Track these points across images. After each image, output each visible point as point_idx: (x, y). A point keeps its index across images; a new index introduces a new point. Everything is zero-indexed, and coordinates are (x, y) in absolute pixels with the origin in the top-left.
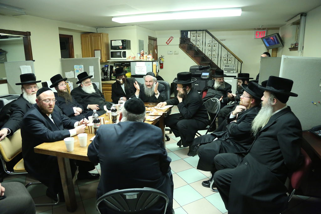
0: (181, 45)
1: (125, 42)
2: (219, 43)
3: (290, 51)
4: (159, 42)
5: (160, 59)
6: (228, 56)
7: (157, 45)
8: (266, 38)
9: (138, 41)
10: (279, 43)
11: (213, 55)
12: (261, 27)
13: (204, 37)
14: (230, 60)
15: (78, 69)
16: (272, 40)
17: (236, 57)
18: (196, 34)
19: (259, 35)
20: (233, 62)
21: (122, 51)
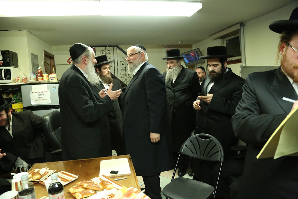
4: (57, 60)
7: (55, 64)
8: (185, 53)
9: (30, 55)
11: (127, 75)
13: (115, 54)
18: (105, 50)
21: (3, 69)
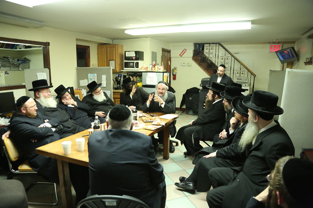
0: (194, 57)
1: (138, 53)
2: (232, 56)
3: (305, 65)
4: (173, 54)
5: (173, 70)
6: (240, 69)
7: (171, 57)
9: (151, 52)
10: (294, 57)
12: (275, 41)
13: (217, 50)
14: (242, 73)
15: (92, 78)
16: (286, 53)
17: (249, 71)
18: (209, 47)
19: (274, 49)
20: (246, 76)
21: (135, 61)
